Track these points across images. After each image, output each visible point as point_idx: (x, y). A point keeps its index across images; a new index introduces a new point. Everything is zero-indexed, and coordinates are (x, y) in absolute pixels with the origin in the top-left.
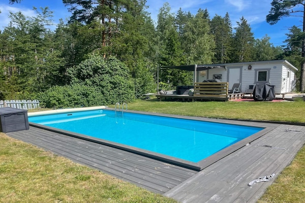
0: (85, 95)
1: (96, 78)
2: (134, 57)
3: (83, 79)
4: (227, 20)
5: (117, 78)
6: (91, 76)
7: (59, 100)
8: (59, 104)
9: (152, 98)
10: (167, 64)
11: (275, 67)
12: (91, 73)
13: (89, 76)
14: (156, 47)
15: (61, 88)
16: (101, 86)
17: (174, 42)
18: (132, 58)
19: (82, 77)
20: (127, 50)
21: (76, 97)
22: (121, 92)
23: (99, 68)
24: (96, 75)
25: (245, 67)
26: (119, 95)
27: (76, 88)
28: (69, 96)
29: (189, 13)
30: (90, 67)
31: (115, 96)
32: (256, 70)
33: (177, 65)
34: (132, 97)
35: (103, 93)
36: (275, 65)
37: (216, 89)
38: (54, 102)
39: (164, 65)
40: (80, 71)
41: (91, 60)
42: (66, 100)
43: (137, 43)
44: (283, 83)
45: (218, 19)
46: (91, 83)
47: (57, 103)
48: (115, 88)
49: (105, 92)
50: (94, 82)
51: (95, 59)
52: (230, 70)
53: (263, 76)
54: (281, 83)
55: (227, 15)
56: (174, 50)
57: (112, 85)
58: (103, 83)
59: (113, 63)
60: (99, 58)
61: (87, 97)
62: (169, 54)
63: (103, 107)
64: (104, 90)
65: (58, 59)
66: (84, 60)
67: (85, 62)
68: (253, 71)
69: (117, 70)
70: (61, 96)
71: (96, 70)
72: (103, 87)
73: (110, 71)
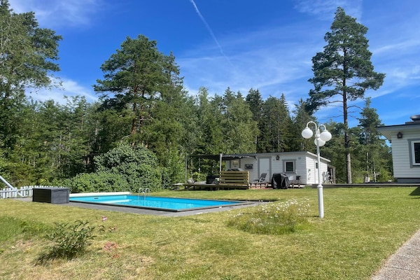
0: (111, 182)
1: (123, 166)
2: (167, 144)
3: (110, 167)
4: (283, 102)
5: (144, 167)
6: (118, 164)
7: (87, 186)
8: (85, 190)
9: (181, 189)
10: (203, 152)
11: (300, 158)
12: (118, 161)
13: (116, 164)
14: (192, 135)
15: (88, 175)
16: (126, 173)
17: (212, 129)
18: (165, 145)
19: (108, 165)
20: (157, 138)
21: (102, 184)
22: (147, 180)
23: (127, 157)
24: (123, 163)
25: (274, 158)
26: (144, 183)
27: (102, 175)
28: (96, 183)
29: (238, 93)
30: (117, 156)
31: (140, 184)
32: (283, 161)
33: (214, 154)
34: (158, 186)
35: (128, 181)
36: (299, 156)
37: (238, 178)
38: (81, 188)
39: (201, 153)
40: (107, 159)
41: (119, 149)
42: (91, 186)
43: (169, 131)
44: (308, 174)
45: (272, 100)
46: (117, 171)
47: (83, 189)
48: (141, 176)
49: (131, 179)
50: (120, 170)
51: (122, 147)
52: (261, 160)
53: (290, 166)
54: (306, 173)
55: (283, 96)
56: (211, 137)
57: (137, 173)
58: (130, 171)
59: (141, 152)
60: (128, 146)
61: (112, 184)
62: (206, 141)
63: (128, 193)
64: (130, 178)
65: (84, 146)
66: (112, 148)
67: (113, 151)
68: (280, 162)
69: (144, 158)
70: (88, 183)
71: (123, 159)
72: (129, 175)
73: (138, 160)
